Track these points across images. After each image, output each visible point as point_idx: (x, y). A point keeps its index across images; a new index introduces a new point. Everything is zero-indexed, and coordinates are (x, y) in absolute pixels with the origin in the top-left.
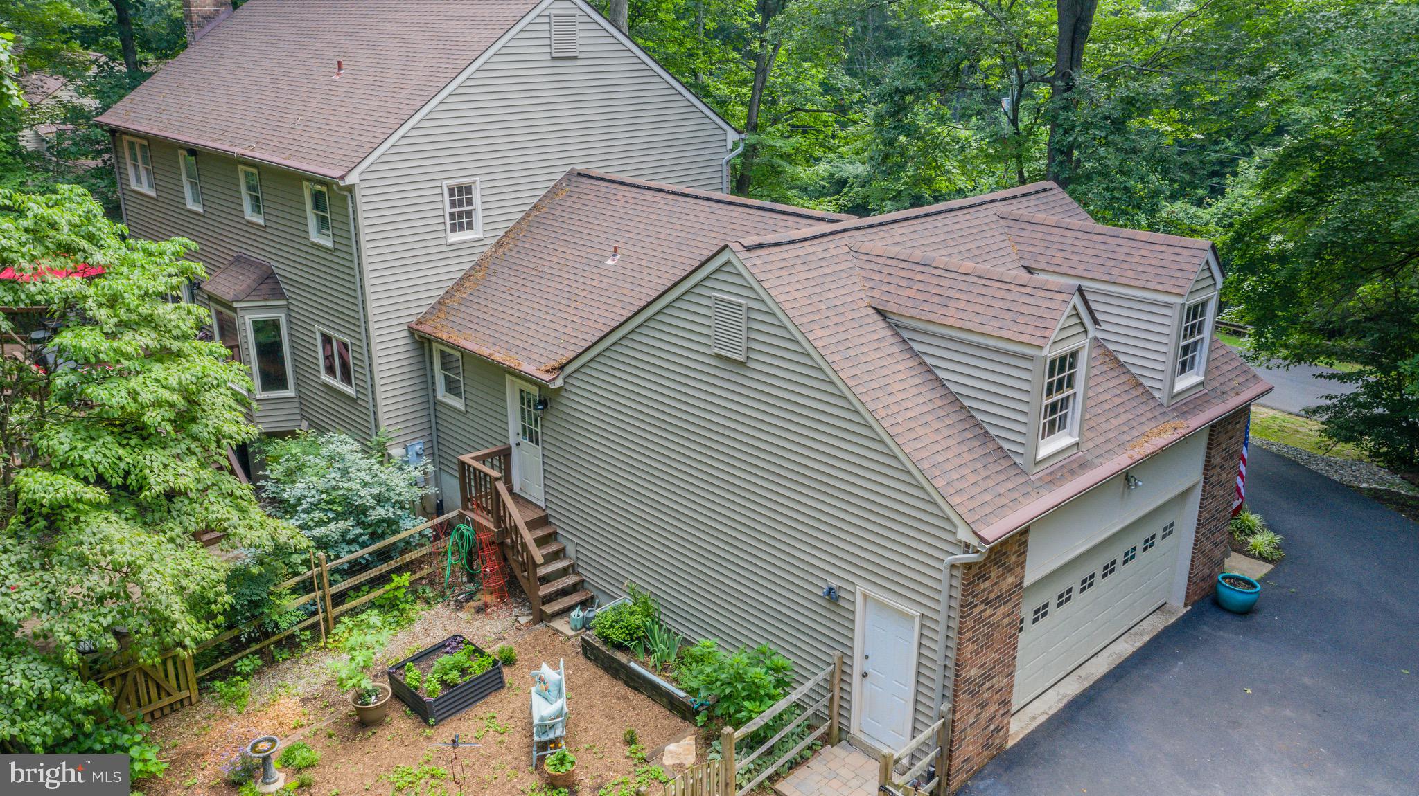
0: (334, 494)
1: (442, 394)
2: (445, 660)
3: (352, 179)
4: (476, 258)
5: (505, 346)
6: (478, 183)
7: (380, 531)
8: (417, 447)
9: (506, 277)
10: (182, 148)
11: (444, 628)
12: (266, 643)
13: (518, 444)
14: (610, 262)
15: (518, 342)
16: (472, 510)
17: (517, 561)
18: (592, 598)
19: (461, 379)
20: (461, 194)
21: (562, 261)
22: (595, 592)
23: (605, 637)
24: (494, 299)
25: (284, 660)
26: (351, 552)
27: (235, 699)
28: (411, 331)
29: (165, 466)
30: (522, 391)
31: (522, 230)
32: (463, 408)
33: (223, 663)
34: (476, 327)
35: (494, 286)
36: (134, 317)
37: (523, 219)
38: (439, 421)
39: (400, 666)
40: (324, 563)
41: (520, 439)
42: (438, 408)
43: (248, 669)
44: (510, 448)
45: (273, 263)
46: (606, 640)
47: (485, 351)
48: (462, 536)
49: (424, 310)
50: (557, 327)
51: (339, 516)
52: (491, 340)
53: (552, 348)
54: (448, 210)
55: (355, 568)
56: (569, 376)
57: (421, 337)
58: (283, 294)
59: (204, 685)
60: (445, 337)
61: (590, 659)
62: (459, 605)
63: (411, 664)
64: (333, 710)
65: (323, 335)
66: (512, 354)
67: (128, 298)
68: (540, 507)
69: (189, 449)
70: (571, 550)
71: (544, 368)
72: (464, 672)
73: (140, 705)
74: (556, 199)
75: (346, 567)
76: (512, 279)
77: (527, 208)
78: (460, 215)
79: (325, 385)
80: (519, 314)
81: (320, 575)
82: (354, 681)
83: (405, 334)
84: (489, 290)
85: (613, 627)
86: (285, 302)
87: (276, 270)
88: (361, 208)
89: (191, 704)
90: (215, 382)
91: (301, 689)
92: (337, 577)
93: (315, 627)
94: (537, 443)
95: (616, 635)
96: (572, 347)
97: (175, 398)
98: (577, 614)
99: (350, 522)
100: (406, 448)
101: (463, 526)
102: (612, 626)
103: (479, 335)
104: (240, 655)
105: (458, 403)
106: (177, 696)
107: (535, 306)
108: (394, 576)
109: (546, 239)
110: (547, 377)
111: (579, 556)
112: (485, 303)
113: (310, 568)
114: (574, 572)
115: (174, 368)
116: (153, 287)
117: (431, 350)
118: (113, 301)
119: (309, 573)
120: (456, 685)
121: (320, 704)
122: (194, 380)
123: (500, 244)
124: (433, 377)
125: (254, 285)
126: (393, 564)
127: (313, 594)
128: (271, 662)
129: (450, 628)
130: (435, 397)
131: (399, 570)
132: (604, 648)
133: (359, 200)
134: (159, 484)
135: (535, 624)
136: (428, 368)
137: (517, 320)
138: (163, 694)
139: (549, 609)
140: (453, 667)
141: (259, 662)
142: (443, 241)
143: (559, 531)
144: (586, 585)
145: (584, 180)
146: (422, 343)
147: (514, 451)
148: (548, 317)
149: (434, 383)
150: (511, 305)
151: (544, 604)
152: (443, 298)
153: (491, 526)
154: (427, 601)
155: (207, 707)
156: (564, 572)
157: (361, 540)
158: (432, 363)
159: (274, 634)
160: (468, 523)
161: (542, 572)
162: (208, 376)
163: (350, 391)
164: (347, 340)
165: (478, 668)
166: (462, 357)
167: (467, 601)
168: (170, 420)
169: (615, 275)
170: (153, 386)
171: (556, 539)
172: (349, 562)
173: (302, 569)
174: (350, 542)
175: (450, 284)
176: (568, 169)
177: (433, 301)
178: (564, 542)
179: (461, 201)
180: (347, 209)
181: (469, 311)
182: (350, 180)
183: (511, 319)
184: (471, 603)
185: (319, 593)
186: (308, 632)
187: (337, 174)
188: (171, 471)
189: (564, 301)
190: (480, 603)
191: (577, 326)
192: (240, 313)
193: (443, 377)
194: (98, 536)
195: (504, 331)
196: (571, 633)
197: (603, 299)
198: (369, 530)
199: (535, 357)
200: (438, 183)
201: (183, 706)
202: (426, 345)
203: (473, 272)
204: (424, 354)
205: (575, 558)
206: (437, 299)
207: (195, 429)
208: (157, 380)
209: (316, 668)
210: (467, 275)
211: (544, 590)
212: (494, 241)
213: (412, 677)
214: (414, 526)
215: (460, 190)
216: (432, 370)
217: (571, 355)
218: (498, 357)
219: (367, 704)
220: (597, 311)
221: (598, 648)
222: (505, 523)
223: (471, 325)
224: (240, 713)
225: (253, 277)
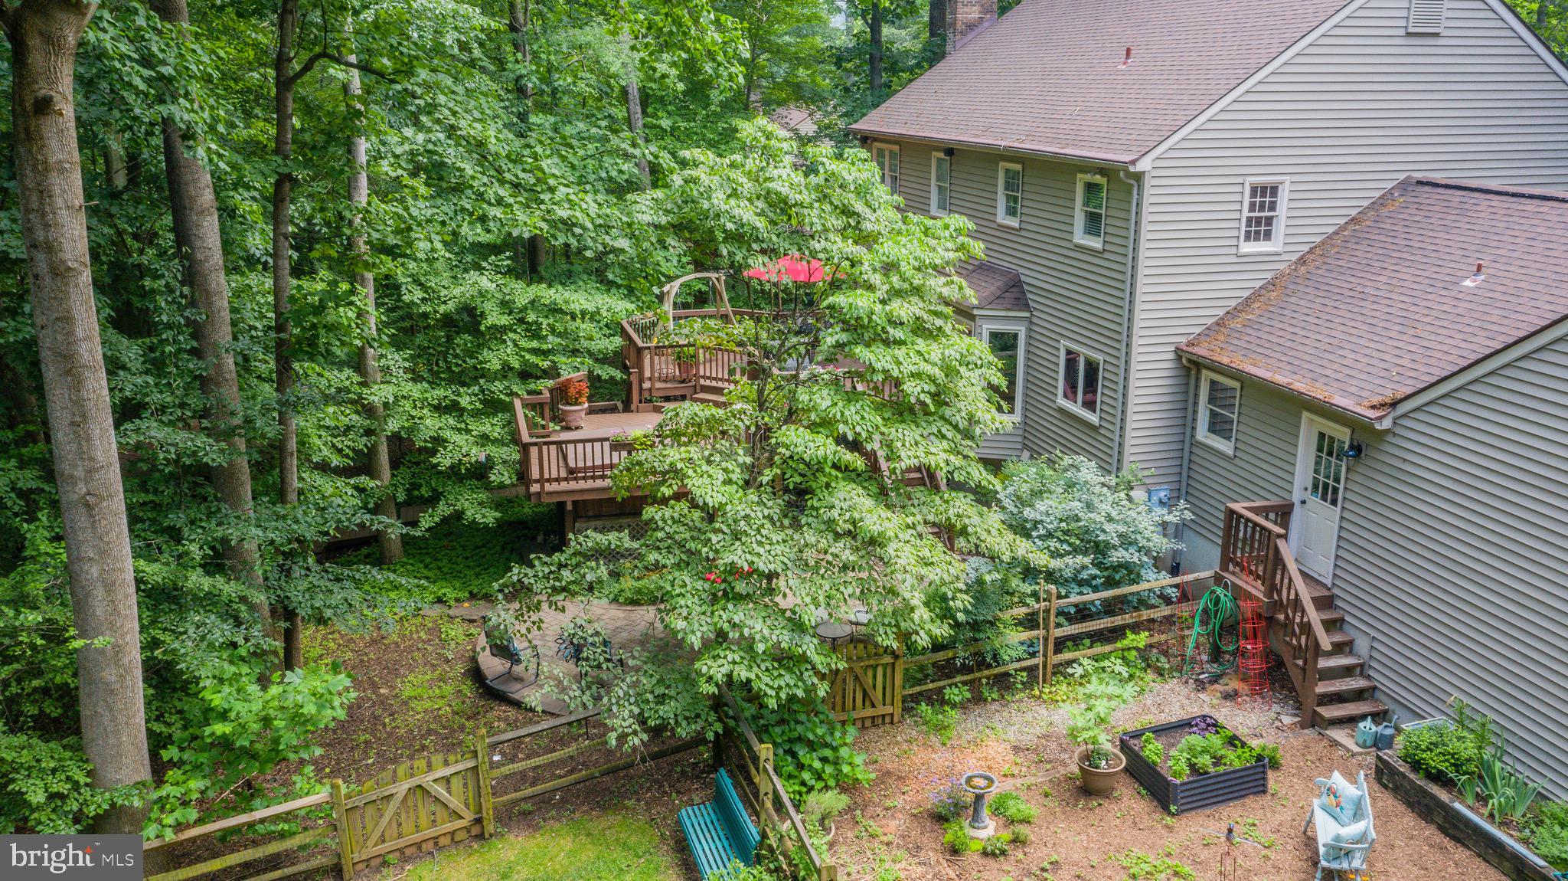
0: (1073, 525)
1: (1202, 434)
2: (1195, 740)
3: (1143, 165)
4: (1269, 276)
5: (1311, 375)
6: (1287, 183)
7: (1117, 577)
8: (1162, 494)
9: (1310, 297)
10: (937, 149)
11: (1183, 707)
12: (977, 675)
13: (1304, 502)
14: (1468, 283)
15: (1327, 372)
16: (1234, 573)
17: (1289, 644)
18: (1386, 712)
19: (1235, 417)
20: (1265, 195)
21: (1393, 282)
22: (1389, 705)
23: (1418, 762)
24: (1294, 322)
25: (994, 700)
26: (1081, 593)
27: (940, 728)
28: (1179, 353)
29: (916, 444)
30: (1322, 436)
31: (1333, 246)
32: (1230, 452)
33: (931, 686)
34: (1267, 352)
35: (1294, 308)
36: (906, 286)
37: (1336, 233)
38: (1193, 466)
39: (1137, 735)
40: (1054, 598)
41: (1308, 496)
42: (1195, 450)
43: (957, 699)
44: (1292, 505)
45: (1021, 270)
46: (1416, 765)
47: (1281, 379)
48: (1218, 600)
49: (1198, 330)
50: (1386, 357)
51: (1075, 551)
52: (1290, 367)
53: (1378, 381)
54: (1246, 213)
55: (1083, 613)
56: (1404, 416)
57: (1189, 361)
58: (1028, 306)
59: (910, 704)
60: (1225, 360)
61: (1385, 787)
62: (1201, 686)
63: (1151, 735)
64: (1048, 766)
65: (1069, 352)
66: (1317, 384)
67: (904, 267)
68: (1324, 585)
69: (939, 431)
70: (1362, 645)
71: (1366, 403)
72: (1218, 761)
73: (843, 710)
74: (1384, 211)
75: (1072, 610)
76: (1319, 300)
77: (1342, 221)
78: (1259, 221)
79: (1062, 411)
80: (1328, 340)
81: (1047, 611)
82: (1091, 733)
83: (1171, 356)
84: (1286, 312)
85: (1431, 751)
86: (1027, 315)
87: (1023, 278)
88: (1147, 199)
89: (892, 723)
90: (979, 362)
91: (1012, 735)
92: (1062, 620)
93: (1031, 670)
94: (1334, 502)
95: (1435, 761)
96: (1410, 382)
97: (937, 373)
98: (1367, 725)
99: (1087, 560)
100: (1149, 492)
101: (1219, 591)
102: (1428, 749)
103: (1269, 361)
104: (949, 681)
105: (1225, 446)
106: (881, 710)
107: (1353, 331)
108: (1128, 633)
109: (1369, 256)
110: (1372, 414)
111: (1375, 654)
112: (1281, 326)
113: (1038, 601)
114: (1362, 674)
115: (934, 346)
116: (927, 257)
117: (1198, 379)
118: (889, 268)
119: (1037, 606)
120: (1206, 773)
121: (1032, 756)
122: (958, 356)
123: (1302, 261)
124: (1195, 412)
125: (999, 293)
126: (1128, 619)
127: (1036, 632)
128: (978, 699)
129: (1189, 709)
130: (1193, 436)
131: (1136, 628)
132: (1412, 776)
133: (1147, 191)
134: (909, 458)
135: (1303, 727)
136: (1191, 401)
137: (1327, 347)
138: (867, 703)
139: (1328, 712)
140: (1205, 751)
141: (968, 695)
142: (1233, 251)
143: (1347, 618)
144: (1378, 694)
145: (1427, 189)
146: (1188, 370)
147: (1297, 508)
148: (1372, 345)
149: (1194, 420)
150: (1318, 329)
151: (1319, 704)
152: (1222, 319)
153: (1261, 596)
154: (1160, 672)
155: (908, 731)
156: (1348, 671)
157: (1094, 583)
158: (1196, 395)
159: (989, 666)
160: (1226, 587)
161: (1323, 663)
162: (972, 354)
163: (1093, 418)
164: (1099, 357)
165: (1234, 760)
166: (1242, 388)
167: (1212, 682)
168: (929, 393)
169: (1477, 299)
170: (916, 359)
171: (1341, 629)
172: (1076, 606)
173: (1030, 601)
174: (1081, 583)
175: (1234, 303)
176: (1402, 176)
177: (1210, 321)
178: (1353, 633)
179: (1262, 204)
180: (1129, 202)
181: (1259, 334)
182: (1140, 167)
183: (1318, 345)
184: (1216, 686)
185: (1042, 632)
186: (1025, 674)
187: (1127, 158)
188: (921, 448)
189: (1396, 328)
190: (1229, 688)
191: (1416, 357)
192: (979, 321)
193: (1208, 413)
194: (848, 503)
195: (1307, 357)
196: (1357, 749)
197: (1459, 327)
198: (1106, 574)
199: (1353, 390)
200: (1240, 180)
201: (884, 723)
202: (1193, 372)
203: (1263, 292)
204: (1187, 384)
205: (1367, 657)
206: (1215, 319)
207: (947, 412)
208: (919, 352)
209: (1029, 717)
210: (1256, 295)
211: (1322, 688)
212: (1294, 257)
213: (1152, 749)
214: (1155, 580)
215: (1264, 189)
216: (1196, 404)
217: (1409, 391)
218: (1300, 386)
219: (1097, 767)
220: (1448, 341)
221: (1403, 775)
222: (1279, 593)
223: (1261, 350)
224: (944, 744)
225: (998, 284)
